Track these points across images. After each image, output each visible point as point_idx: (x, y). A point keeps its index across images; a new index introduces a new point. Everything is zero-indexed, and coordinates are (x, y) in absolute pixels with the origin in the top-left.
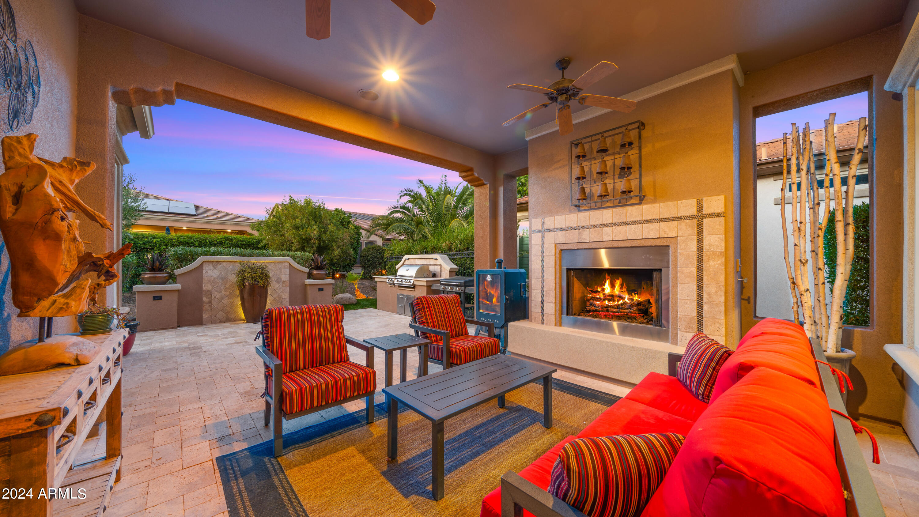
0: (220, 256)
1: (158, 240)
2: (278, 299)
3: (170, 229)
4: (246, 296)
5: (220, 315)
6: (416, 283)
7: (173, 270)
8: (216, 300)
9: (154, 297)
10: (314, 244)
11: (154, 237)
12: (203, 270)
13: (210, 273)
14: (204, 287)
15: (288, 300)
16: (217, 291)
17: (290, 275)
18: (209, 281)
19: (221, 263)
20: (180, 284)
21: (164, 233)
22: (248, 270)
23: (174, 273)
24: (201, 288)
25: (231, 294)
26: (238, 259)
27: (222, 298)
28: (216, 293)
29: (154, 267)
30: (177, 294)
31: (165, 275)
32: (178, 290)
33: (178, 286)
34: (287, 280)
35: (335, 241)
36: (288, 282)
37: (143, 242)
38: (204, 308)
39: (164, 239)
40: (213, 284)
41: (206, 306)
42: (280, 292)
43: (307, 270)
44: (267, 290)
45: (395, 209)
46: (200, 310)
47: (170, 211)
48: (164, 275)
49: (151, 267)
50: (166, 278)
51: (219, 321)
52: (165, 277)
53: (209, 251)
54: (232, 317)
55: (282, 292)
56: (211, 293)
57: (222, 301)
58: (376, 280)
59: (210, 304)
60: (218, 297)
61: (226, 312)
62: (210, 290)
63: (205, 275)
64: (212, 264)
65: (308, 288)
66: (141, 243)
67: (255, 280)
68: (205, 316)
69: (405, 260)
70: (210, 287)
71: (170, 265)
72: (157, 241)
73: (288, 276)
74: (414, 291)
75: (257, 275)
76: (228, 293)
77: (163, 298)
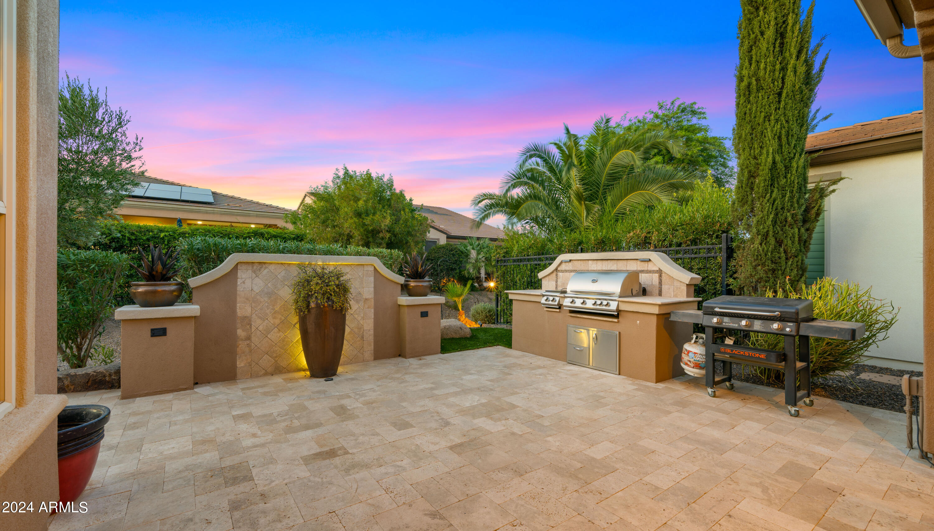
0: (263, 253)
1: (167, 234)
2: (356, 330)
3: (182, 221)
4: (311, 327)
5: (266, 361)
6: (623, 307)
7: (185, 278)
8: (258, 333)
9: (152, 330)
10: (382, 239)
11: (161, 231)
12: (236, 278)
13: (248, 283)
14: (238, 311)
15: (372, 332)
16: (260, 318)
17: (375, 287)
18: (247, 299)
19: (267, 265)
20: (197, 304)
21: (175, 226)
22: (316, 280)
23: (188, 284)
24: (234, 311)
25: (282, 322)
26: (294, 260)
27: (268, 331)
28: (259, 321)
29: (154, 273)
30: (192, 324)
31: (173, 288)
32: (195, 317)
33: (193, 309)
34: (370, 297)
35: (412, 235)
36: (373, 300)
37: (148, 237)
38: (238, 349)
39: (174, 233)
40: (253, 304)
41: (242, 346)
42: (359, 318)
43: (401, 280)
44: (344, 316)
45: (519, 180)
46: (232, 353)
47: (183, 198)
48: (170, 287)
49: (149, 272)
50: (175, 293)
51: (263, 372)
52: (174, 291)
53: (245, 245)
54: (283, 364)
55: (363, 318)
56: (250, 320)
57: (269, 336)
58: (511, 297)
59: (248, 342)
60: (261, 328)
61: (275, 355)
62: (248, 315)
63: (240, 288)
64: (253, 267)
65: (405, 311)
66: (144, 238)
67: (328, 298)
68: (241, 364)
69: (561, 262)
70: (249, 310)
71: (181, 269)
72: (165, 236)
73: (373, 290)
74: (618, 322)
75: (331, 288)
76: (277, 321)
77: (168, 331)
